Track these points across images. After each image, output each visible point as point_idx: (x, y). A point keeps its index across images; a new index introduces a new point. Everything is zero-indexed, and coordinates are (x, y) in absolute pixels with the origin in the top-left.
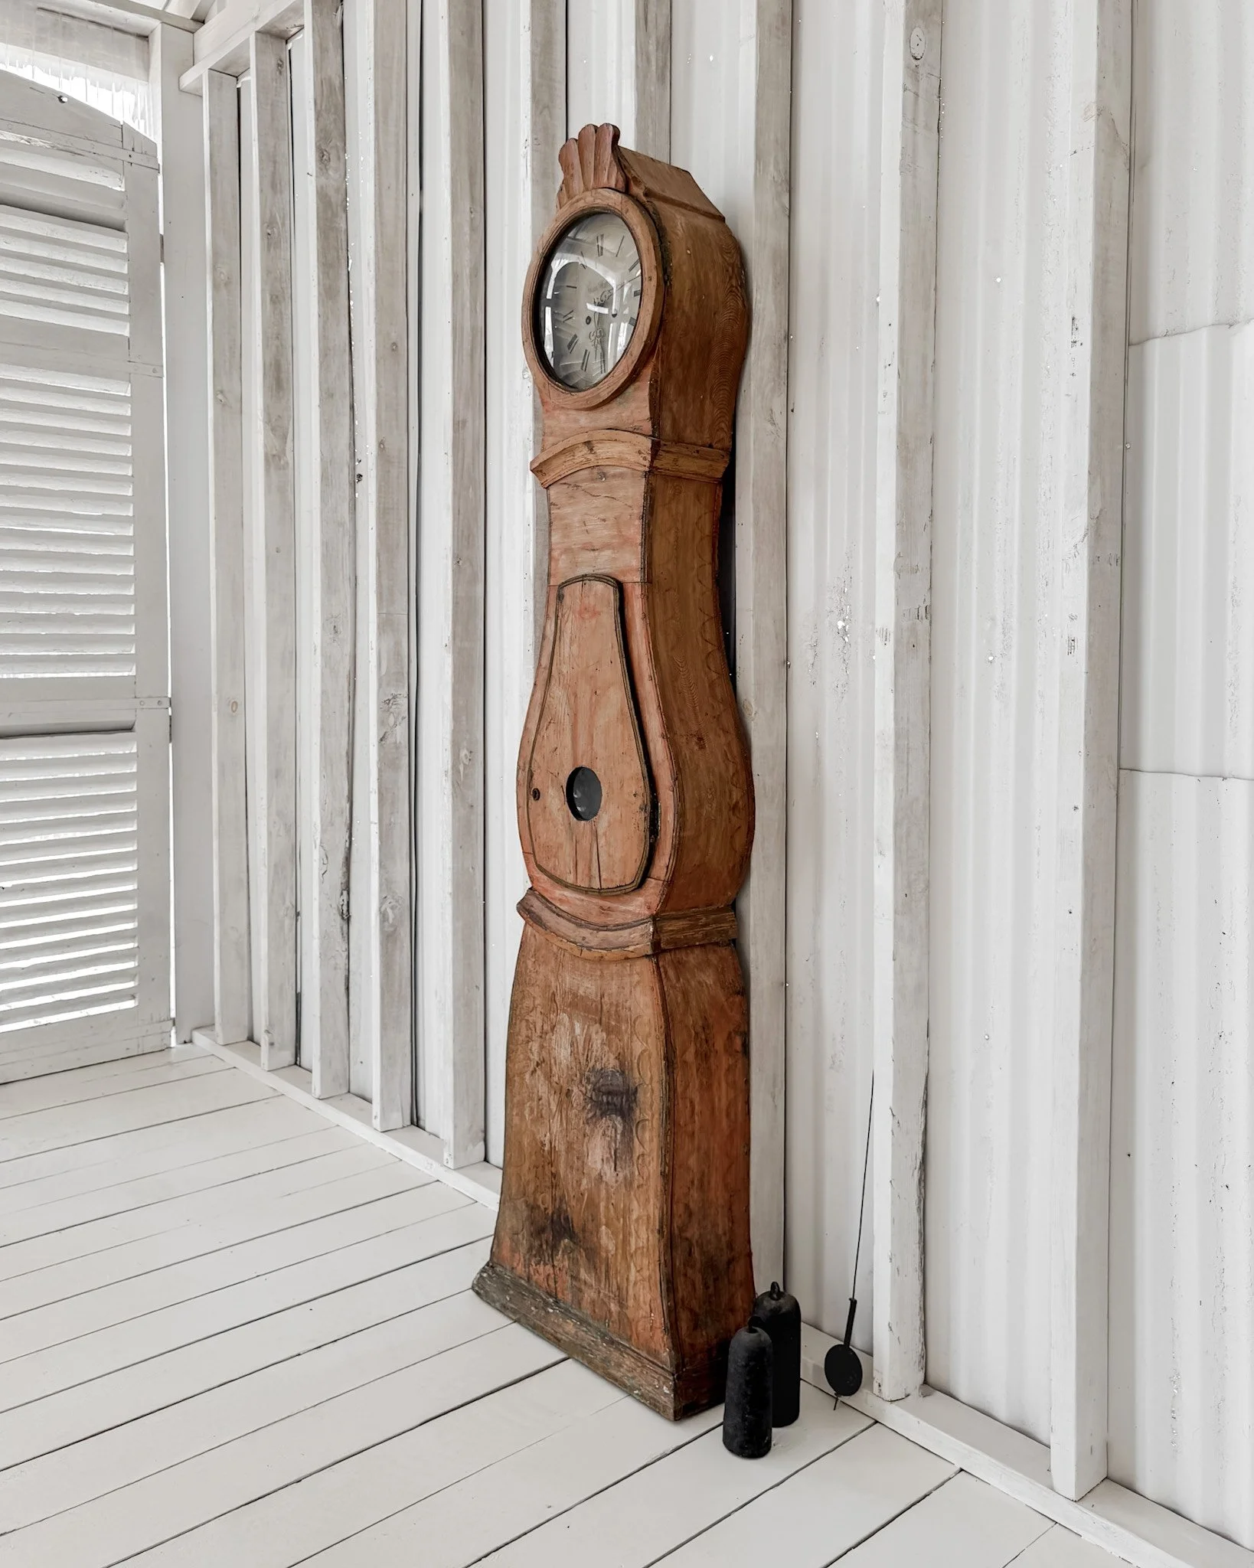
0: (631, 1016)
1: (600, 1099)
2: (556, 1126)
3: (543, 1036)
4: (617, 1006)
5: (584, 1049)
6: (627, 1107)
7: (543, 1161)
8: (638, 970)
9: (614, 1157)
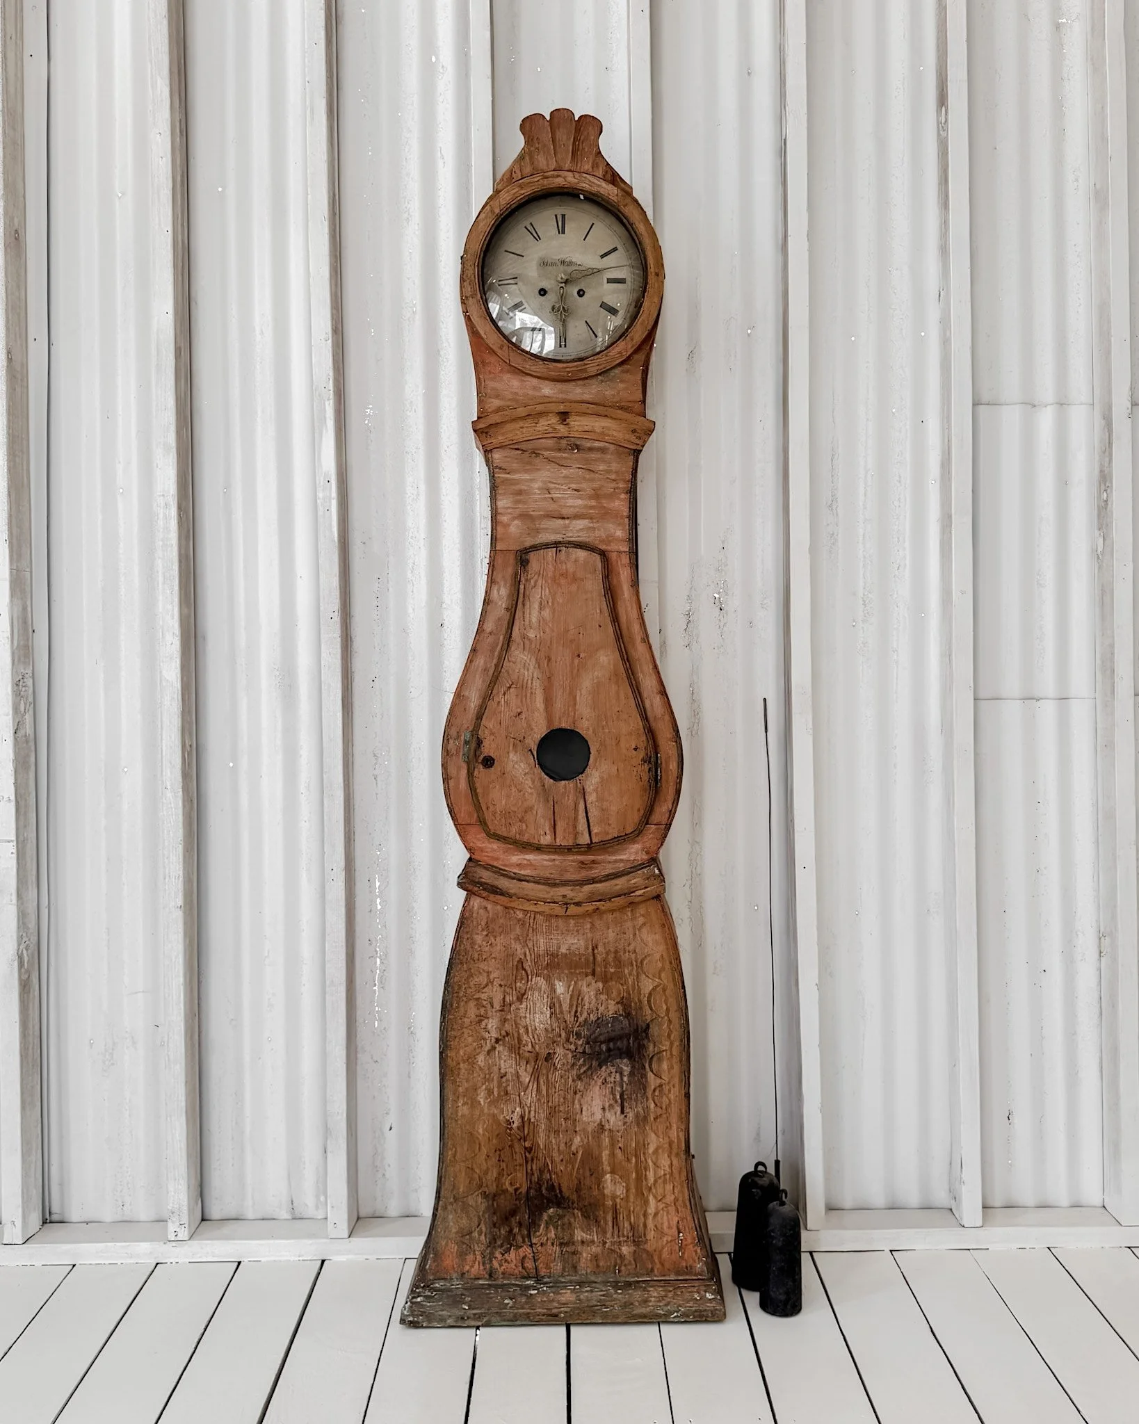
0: (636, 957)
1: (597, 1049)
2: (530, 1097)
3: (505, 1008)
4: (616, 952)
5: (571, 1006)
6: (636, 1045)
7: (512, 1141)
8: (642, 912)
9: (619, 1101)
